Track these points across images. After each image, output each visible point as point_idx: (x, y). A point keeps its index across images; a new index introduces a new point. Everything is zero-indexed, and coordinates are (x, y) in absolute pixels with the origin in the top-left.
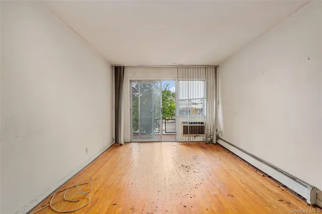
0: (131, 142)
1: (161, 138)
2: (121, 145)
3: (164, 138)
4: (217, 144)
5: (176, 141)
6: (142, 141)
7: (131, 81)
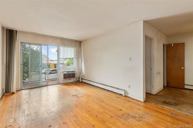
0: (20, 90)
1: (48, 83)
2: (13, 93)
3: (50, 83)
4: (82, 82)
5: (58, 84)
6: (32, 87)
7: (22, 43)
